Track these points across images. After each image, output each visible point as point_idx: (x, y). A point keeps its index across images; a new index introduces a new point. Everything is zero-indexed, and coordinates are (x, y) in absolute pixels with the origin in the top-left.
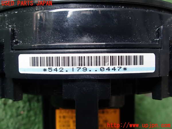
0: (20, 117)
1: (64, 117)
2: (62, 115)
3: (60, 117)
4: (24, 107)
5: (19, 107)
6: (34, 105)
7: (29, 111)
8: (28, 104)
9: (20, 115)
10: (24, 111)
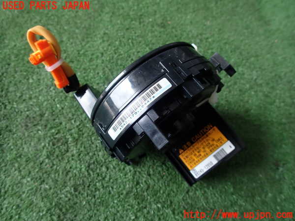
0: (165, 177)
1: (187, 157)
2: (185, 157)
3: (185, 159)
4: (163, 169)
5: (160, 172)
6: (169, 165)
7: (168, 170)
8: (164, 166)
9: (164, 176)
10: (165, 172)
